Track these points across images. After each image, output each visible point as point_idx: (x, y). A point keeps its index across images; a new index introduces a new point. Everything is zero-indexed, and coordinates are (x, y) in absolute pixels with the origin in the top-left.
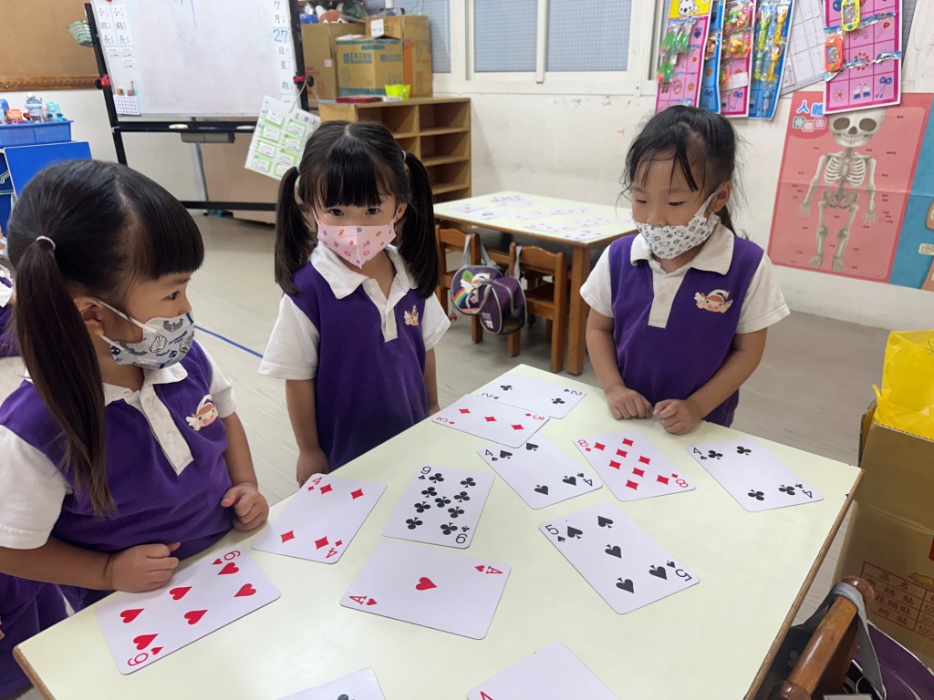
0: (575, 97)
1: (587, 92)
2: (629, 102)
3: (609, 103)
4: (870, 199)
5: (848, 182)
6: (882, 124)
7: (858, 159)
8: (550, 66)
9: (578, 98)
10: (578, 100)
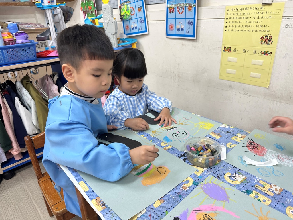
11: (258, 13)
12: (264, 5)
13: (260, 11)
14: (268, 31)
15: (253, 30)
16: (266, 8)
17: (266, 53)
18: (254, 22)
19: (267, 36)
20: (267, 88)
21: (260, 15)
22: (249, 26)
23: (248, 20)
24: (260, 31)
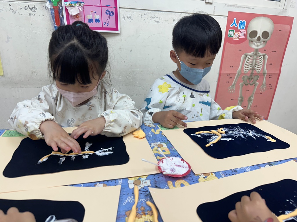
6: (272, 34)
7: (260, 56)
10: (31, 7)
20: (2, 76)
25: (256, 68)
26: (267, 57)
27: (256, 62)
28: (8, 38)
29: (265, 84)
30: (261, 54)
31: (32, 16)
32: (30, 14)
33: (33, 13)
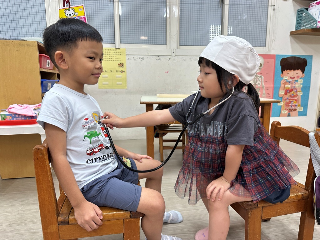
0: (140, 56)
1: (147, 54)
2: (170, 59)
3: (160, 59)
4: (263, 90)
5: (257, 85)
6: (263, 65)
7: (258, 77)
8: (122, 41)
9: (142, 57)
10: (142, 58)
11: (115, 52)
12: (116, 49)
13: (116, 51)
14: (121, 61)
15: (113, 61)
16: (118, 50)
17: (122, 72)
18: (113, 56)
19: (121, 63)
20: (126, 89)
21: (116, 54)
22: (111, 58)
23: (110, 55)
24: (117, 61)
25: (257, 84)
26: (263, 77)
27: (256, 80)
28: (131, 71)
29: (265, 93)
30: (259, 76)
31: (142, 62)
32: (141, 61)
33: (142, 60)
